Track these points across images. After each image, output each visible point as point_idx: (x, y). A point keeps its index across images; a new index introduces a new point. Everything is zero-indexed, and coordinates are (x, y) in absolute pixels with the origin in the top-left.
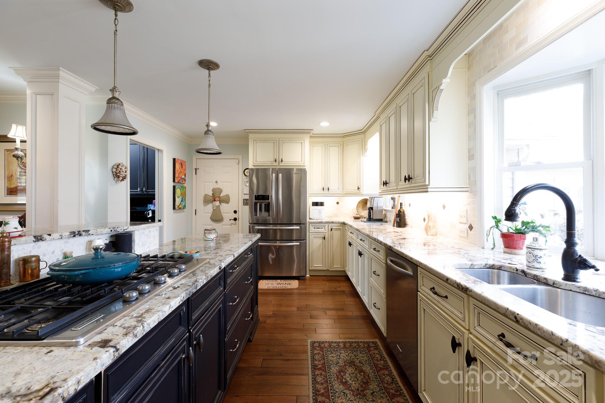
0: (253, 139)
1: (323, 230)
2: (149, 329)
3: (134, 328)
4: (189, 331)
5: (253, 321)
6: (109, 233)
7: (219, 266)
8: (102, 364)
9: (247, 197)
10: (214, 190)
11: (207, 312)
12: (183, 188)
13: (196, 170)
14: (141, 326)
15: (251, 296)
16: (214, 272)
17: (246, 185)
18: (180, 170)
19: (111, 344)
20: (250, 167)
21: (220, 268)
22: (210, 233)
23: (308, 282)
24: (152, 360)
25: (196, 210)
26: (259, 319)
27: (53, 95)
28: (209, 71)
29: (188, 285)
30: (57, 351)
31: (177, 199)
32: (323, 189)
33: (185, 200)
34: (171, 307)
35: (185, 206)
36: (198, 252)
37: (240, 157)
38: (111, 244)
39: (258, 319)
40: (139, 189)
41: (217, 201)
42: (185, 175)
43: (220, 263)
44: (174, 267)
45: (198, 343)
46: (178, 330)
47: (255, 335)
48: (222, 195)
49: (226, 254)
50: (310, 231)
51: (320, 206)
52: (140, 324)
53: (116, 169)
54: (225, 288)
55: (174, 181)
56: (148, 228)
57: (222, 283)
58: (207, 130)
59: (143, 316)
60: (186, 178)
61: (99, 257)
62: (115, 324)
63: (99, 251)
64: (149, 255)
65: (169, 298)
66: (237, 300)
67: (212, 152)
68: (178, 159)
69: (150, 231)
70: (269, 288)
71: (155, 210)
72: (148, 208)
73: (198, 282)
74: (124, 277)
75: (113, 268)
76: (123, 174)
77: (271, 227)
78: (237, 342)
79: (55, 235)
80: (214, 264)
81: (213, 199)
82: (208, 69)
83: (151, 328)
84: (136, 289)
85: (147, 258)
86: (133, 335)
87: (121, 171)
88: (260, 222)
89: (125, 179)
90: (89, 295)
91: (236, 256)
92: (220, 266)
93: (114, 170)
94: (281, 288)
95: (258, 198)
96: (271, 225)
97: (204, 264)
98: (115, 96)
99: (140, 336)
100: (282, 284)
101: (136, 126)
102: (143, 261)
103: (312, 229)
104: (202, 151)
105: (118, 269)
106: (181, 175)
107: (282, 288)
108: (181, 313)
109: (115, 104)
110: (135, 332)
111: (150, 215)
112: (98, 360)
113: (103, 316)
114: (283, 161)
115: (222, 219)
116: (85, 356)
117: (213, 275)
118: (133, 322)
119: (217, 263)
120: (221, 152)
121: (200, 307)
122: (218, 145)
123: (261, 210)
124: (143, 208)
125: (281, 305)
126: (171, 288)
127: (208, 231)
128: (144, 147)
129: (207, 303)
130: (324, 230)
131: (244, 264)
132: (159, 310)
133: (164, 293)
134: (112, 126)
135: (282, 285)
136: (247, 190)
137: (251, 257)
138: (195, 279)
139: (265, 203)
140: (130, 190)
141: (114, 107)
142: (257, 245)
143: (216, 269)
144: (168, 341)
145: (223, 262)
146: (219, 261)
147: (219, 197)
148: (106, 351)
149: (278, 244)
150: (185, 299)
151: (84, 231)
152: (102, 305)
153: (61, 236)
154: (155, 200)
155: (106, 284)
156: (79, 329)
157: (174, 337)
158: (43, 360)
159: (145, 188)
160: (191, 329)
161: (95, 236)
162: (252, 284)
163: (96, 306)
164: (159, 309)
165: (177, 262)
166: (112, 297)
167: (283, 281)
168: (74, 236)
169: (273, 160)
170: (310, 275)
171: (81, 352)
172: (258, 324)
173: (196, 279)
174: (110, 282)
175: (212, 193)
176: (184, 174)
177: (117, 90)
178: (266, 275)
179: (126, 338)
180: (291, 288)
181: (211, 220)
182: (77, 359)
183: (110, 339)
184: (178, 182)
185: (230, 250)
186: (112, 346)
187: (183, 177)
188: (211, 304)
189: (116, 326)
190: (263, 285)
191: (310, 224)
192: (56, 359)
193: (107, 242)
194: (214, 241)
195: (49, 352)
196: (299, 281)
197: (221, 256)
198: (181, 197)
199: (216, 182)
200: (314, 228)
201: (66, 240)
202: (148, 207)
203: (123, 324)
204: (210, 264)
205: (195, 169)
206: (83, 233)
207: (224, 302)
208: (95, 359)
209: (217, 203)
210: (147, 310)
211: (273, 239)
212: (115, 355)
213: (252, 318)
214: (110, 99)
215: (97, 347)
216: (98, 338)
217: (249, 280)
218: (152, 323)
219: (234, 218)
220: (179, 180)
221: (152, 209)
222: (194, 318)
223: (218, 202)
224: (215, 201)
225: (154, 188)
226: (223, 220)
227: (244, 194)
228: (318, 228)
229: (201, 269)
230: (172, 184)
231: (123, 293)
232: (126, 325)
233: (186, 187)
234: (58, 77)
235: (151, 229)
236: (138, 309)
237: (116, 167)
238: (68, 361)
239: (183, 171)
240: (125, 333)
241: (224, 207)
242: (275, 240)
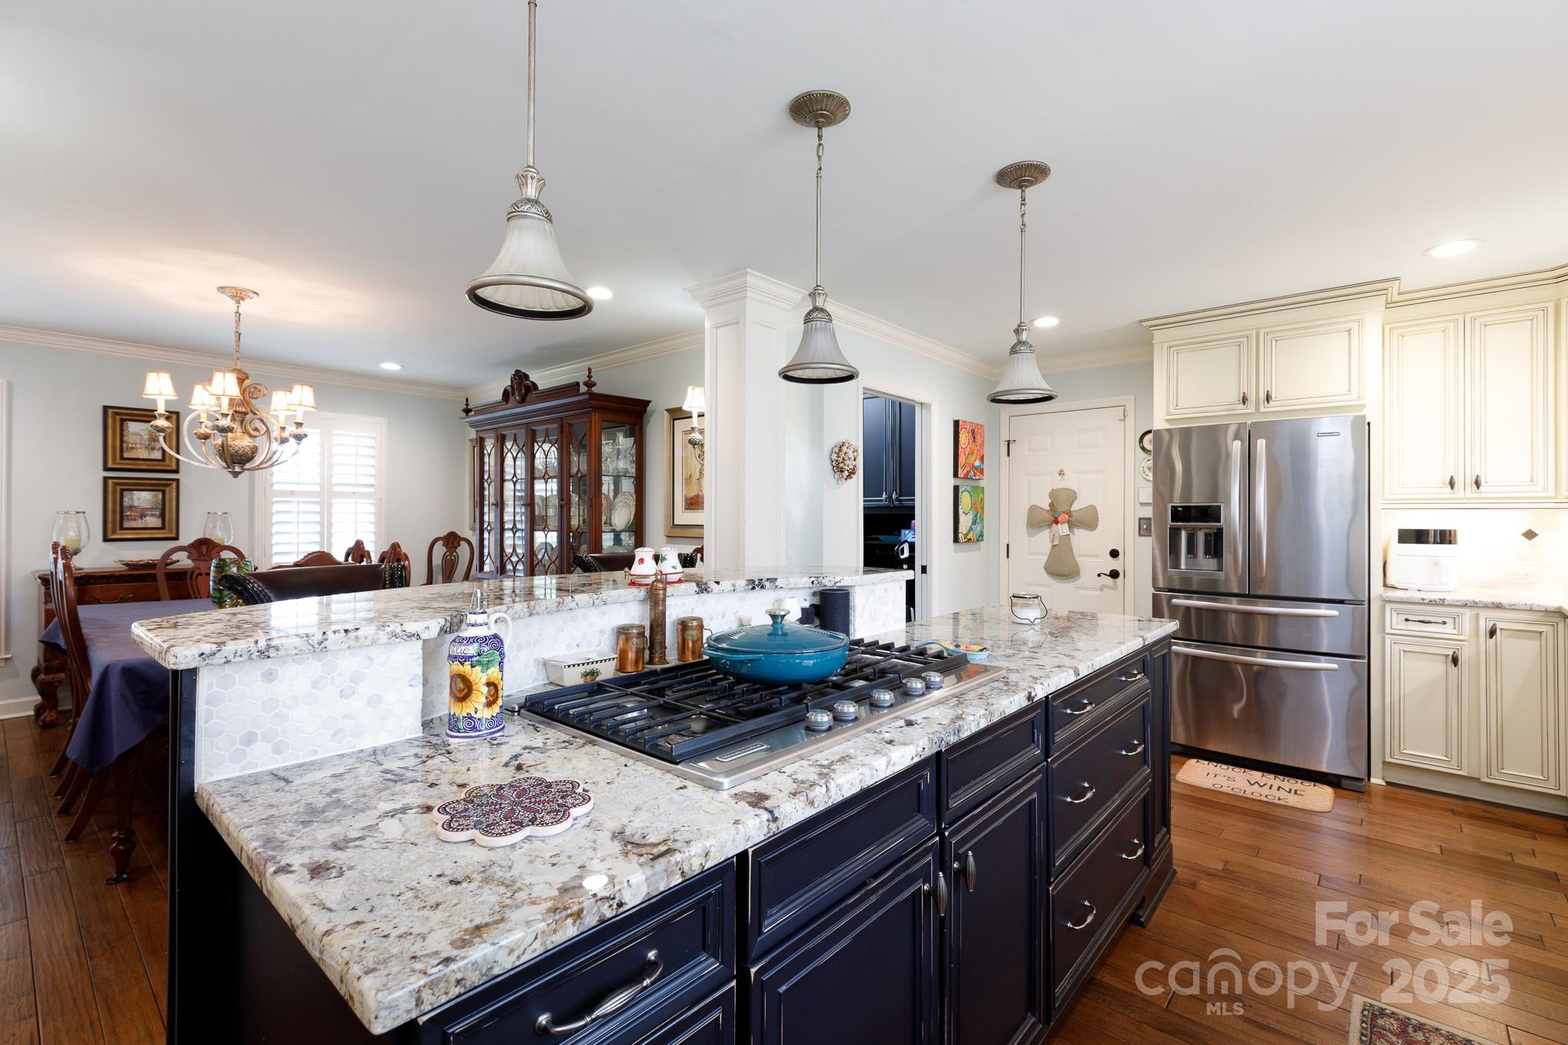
0: (1165, 346)
1: (1448, 629)
2: (840, 799)
3: (811, 786)
4: (940, 833)
5: (1149, 867)
6: (810, 588)
7: (1027, 693)
8: (746, 836)
9: (1148, 513)
10: (1053, 494)
11: (990, 802)
12: (978, 491)
13: (1009, 444)
14: (824, 786)
15: (1140, 795)
16: (1012, 704)
17: (1145, 479)
18: (971, 449)
19: (768, 804)
20: (1156, 427)
21: (1030, 698)
22: (1027, 606)
23: (1377, 804)
24: (848, 869)
25: (1008, 545)
26: (1175, 872)
27: (738, 322)
28: (1022, 191)
29: (940, 724)
30: (694, 790)
31: (962, 518)
32: (1452, 484)
33: (982, 520)
34: (891, 763)
35: (982, 535)
36: (985, 648)
37: (1129, 401)
38: (813, 610)
39: (1172, 871)
40: (884, 496)
41: (1063, 523)
42: (982, 460)
43: (1032, 684)
44: (917, 674)
45: (963, 871)
46: (911, 821)
47: (1158, 911)
48: (1075, 507)
49: (1056, 664)
50: (1388, 630)
51: (1435, 542)
52: (822, 782)
53: (838, 454)
54: (1047, 753)
55: (956, 475)
56: (881, 582)
57: (1040, 739)
58: (1016, 341)
59: (832, 767)
60: (985, 467)
61: (780, 633)
62: (783, 770)
63: (779, 620)
64: (877, 642)
65: (891, 742)
66: (1089, 795)
67: (1031, 397)
68: (965, 422)
69: (886, 590)
70: (1217, 788)
71: (914, 543)
72: (903, 538)
73: (964, 719)
74: (818, 680)
75: (799, 658)
76: (850, 464)
77: (1234, 604)
78: (1089, 910)
79: (726, 585)
80: (1016, 685)
81: (1052, 519)
82: (1021, 187)
83: (845, 797)
84: (831, 709)
85: (873, 647)
86: (805, 799)
87: (847, 459)
88: (1195, 588)
89: (854, 473)
90: (757, 703)
91: (1085, 671)
92: (1030, 693)
93: (834, 456)
94: (1263, 798)
95: (1181, 514)
96: (1234, 599)
97: (991, 679)
98: (817, 304)
99: (821, 806)
100: (1268, 786)
101: (855, 361)
102: (863, 653)
103: (1394, 621)
104: (1004, 398)
105: (808, 663)
106: (973, 458)
107: (1266, 799)
108: (919, 785)
109: (818, 322)
110: (811, 795)
111: (906, 554)
112: (740, 826)
113: (765, 747)
114: (1273, 397)
115: (1076, 572)
116: (724, 812)
117: (1009, 712)
118: (811, 774)
119: (1023, 684)
120: (1054, 393)
121: (973, 783)
122: (1044, 377)
123: (1191, 550)
124: (892, 537)
125: (1256, 851)
126: (902, 723)
127: (1021, 601)
128: (893, 402)
129: (991, 779)
130: (1455, 632)
131: (1114, 700)
132: (864, 762)
133: (885, 728)
134: (810, 368)
135: (1265, 791)
136: (1147, 494)
137: (1140, 684)
138: (959, 711)
139: (1208, 531)
140: (864, 497)
141: (816, 328)
142: (1166, 650)
143: (1016, 697)
144: (888, 840)
145: (1042, 684)
146: (1031, 679)
147: (1069, 513)
148: (756, 815)
149: (1261, 659)
150: (928, 753)
151: (768, 580)
152: (769, 726)
153: (734, 586)
154: (914, 519)
155: (786, 687)
156: (725, 761)
157: (901, 834)
158: (671, 798)
159: (896, 493)
160: (945, 829)
161: (787, 591)
162: (1145, 762)
163: (760, 726)
164: (866, 760)
165: (927, 666)
166: (787, 715)
167: (1269, 779)
168: (753, 588)
169: (1235, 397)
170: (1387, 783)
171: (721, 802)
172: (1169, 883)
173: (961, 713)
174: (795, 685)
175: (1050, 501)
176: (979, 457)
177: (820, 291)
178: (1212, 746)
179: (793, 802)
180: (1300, 806)
181: (1047, 573)
182: (712, 812)
183: (768, 794)
184: (966, 477)
185: (1069, 656)
186: (766, 809)
187: (977, 463)
188: (1003, 784)
189: (784, 772)
190: (1195, 774)
191: (1388, 607)
192: (688, 803)
193: (807, 605)
194: (1037, 628)
195: (681, 788)
196: (1335, 793)
197: (1041, 667)
198: (971, 513)
199: (1061, 473)
200: (1407, 620)
201: (742, 594)
202: (903, 534)
203: (795, 773)
204: (1007, 684)
205: (1007, 443)
206: (767, 584)
207: (1046, 789)
208: (737, 822)
209: (1063, 529)
210: (843, 758)
211: (1239, 643)
212: (770, 827)
213: (1146, 859)
214: (809, 314)
215: (745, 803)
216: (750, 787)
217: (1135, 747)
218: (846, 787)
219: (1112, 571)
220: (968, 473)
221: (909, 540)
222: (954, 804)
223: (1066, 525)
224: (1056, 522)
225: (912, 492)
226: (1079, 574)
227: (1142, 504)
228: (1423, 622)
229: (980, 691)
230: (951, 482)
231: (808, 712)
232: (800, 777)
233: (983, 488)
234: (743, 288)
235: (888, 585)
236: (829, 751)
237: (837, 451)
238: (701, 811)
239: (978, 450)
240: (793, 791)
241: (1082, 540)
242: (1249, 646)
